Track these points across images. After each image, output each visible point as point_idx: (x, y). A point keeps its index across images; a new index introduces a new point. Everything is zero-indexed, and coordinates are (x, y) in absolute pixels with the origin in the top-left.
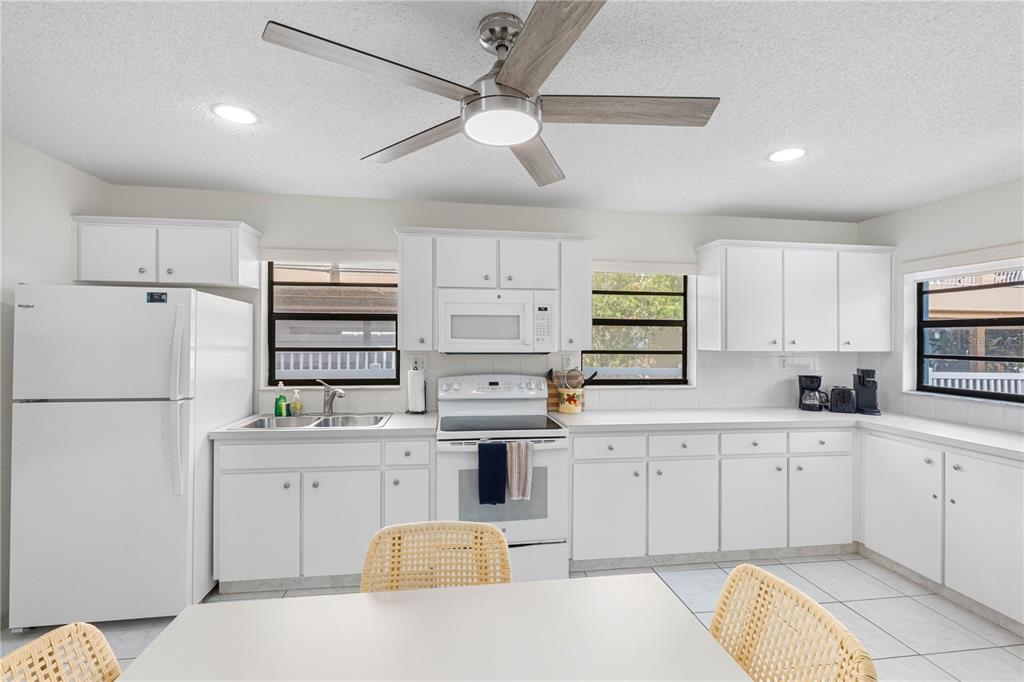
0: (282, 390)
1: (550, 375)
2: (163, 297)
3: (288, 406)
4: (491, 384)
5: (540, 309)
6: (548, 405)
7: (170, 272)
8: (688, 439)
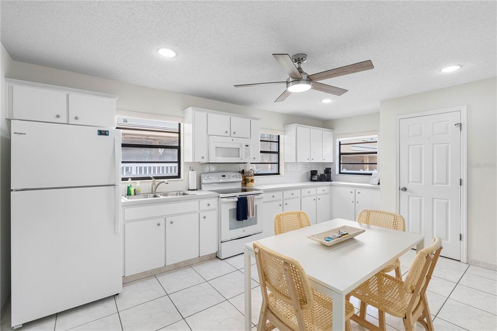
0: (130, 182)
1: (243, 172)
2: (107, 133)
3: (135, 190)
4: (223, 176)
5: (246, 146)
6: (242, 184)
7: (76, 118)
8: (293, 192)
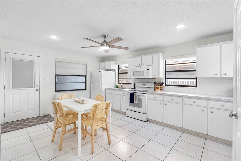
1: (155, 83)
5: (147, 69)
6: (155, 89)
7: (106, 68)
